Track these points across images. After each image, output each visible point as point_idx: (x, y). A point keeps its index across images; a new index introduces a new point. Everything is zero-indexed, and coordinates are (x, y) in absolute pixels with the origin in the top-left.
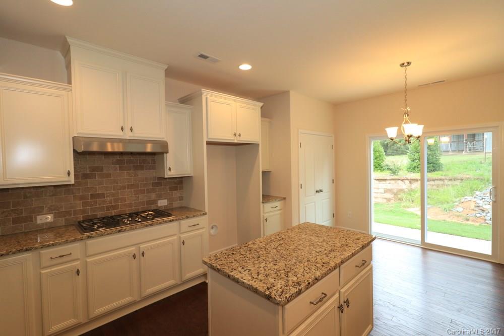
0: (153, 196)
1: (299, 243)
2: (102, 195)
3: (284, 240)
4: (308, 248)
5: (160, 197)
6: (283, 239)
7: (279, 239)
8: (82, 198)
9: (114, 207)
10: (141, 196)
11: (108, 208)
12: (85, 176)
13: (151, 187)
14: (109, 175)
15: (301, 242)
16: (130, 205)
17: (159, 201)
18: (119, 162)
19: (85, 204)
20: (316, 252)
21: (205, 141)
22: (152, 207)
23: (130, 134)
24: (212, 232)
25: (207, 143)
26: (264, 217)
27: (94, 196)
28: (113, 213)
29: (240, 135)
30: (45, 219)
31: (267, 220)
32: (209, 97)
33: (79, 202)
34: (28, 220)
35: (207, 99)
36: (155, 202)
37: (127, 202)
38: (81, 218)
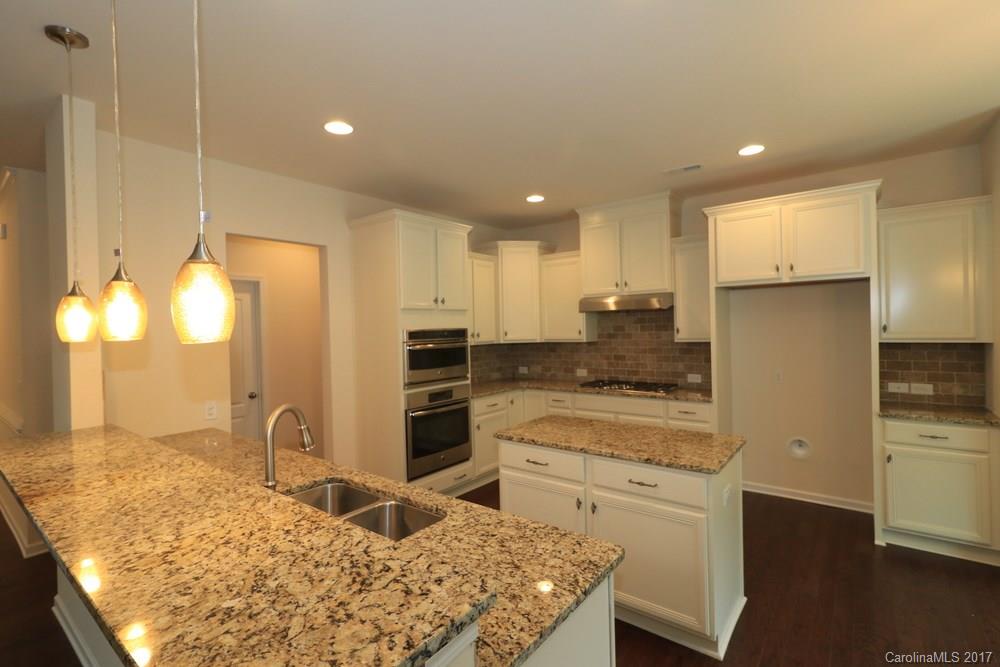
0: (681, 367)
2: (623, 358)
5: (691, 370)
8: (608, 358)
9: (636, 373)
10: (665, 364)
11: (629, 373)
12: (610, 336)
13: (677, 354)
14: (629, 336)
17: (690, 376)
18: (640, 321)
19: (610, 364)
21: (713, 286)
22: (680, 382)
23: (626, 289)
24: (799, 452)
25: (717, 289)
26: (884, 449)
27: (617, 358)
28: (634, 379)
29: (792, 268)
30: (582, 373)
31: (889, 458)
32: (719, 217)
33: (605, 361)
34: (572, 371)
35: (715, 220)
36: (683, 375)
37: (649, 369)
38: (606, 378)
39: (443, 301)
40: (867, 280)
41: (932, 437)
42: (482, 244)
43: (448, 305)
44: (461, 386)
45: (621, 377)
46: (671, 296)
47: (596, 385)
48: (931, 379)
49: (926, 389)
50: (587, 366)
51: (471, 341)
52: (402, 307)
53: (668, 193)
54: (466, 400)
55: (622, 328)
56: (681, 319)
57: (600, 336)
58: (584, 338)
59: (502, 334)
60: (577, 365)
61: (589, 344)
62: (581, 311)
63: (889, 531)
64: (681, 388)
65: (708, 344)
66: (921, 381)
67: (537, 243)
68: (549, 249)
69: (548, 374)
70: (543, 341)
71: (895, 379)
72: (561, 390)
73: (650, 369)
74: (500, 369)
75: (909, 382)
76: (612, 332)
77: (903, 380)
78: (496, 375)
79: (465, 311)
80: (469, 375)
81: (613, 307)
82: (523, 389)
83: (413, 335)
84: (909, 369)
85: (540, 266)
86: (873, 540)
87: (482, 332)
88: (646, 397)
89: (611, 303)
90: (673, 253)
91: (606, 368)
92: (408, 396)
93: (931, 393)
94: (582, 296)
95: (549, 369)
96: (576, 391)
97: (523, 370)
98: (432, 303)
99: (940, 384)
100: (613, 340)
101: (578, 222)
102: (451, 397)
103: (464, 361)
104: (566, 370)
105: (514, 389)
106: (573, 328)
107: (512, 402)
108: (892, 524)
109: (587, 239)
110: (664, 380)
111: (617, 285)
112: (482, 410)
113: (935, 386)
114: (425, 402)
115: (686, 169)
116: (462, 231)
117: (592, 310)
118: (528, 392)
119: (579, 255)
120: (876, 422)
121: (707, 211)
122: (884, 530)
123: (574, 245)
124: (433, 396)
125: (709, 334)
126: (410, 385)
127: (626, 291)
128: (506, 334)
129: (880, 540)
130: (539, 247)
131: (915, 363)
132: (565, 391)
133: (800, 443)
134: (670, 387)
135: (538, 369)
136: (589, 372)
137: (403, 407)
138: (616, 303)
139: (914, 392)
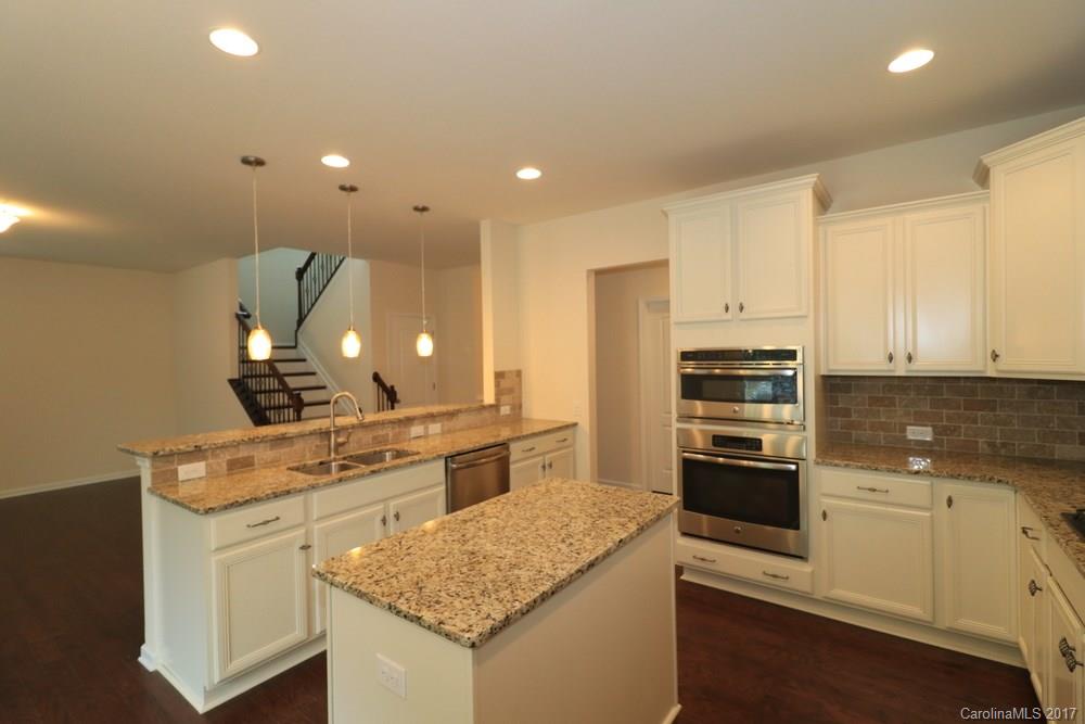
1: (526, 532)
3: (560, 538)
4: (510, 524)
6: (563, 541)
7: (571, 540)
15: (520, 535)
20: (497, 517)
52: (675, 321)
102: (759, 449)
124: (721, 440)
126: (682, 418)
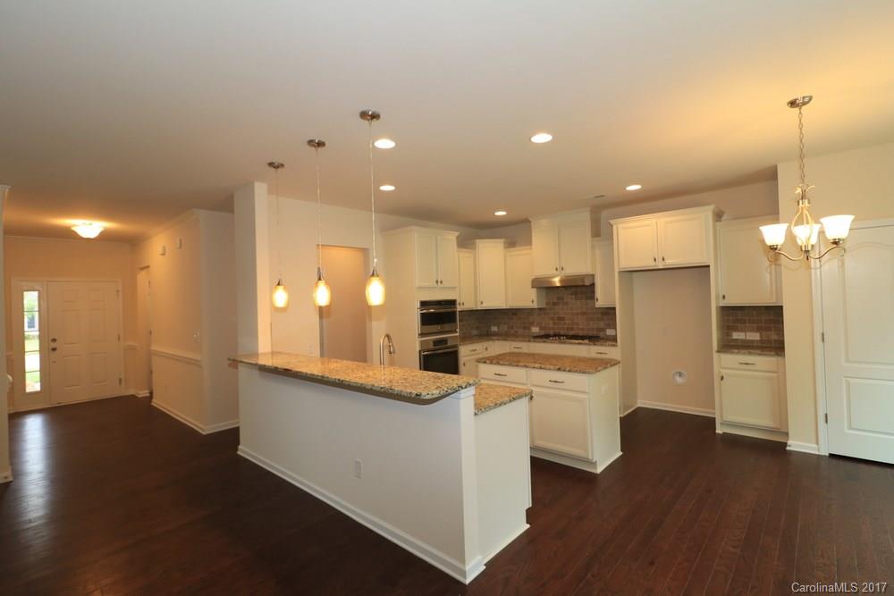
0: (602, 324)
2: (563, 319)
5: (607, 326)
8: (553, 319)
9: (572, 329)
10: (591, 323)
11: (568, 329)
12: (554, 304)
13: (599, 316)
16: (583, 329)
17: (607, 331)
19: (554, 324)
21: (617, 270)
22: (601, 334)
23: (563, 272)
24: (678, 379)
25: (620, 272)
26: (720, 372)
27: (559, 319)
28: (571, 333)
29: (663, 259)
30: (535, 330)
31: (722, 378)
32: (620, 226)
33: (551, 322)
34: (529, 329)
35: (617, 229)
36: (603, 330)
37: (581, 327)
38: (552, 332)
39: (441, 282)
40: (708, 266)
41: (747, 364)
42: (465, 243)
43: (445, 284)
44: (452, 336)
45: (562, 332)
46: (593, 276)
47: (545, 337)
48: (759, 330)
49: (755, 336)
50: (539, 325)
51: (459, 308)
52: (417, 285)
53: (589, 208)
54: (456, 346)
55: (562, 299)
56: (599, 292)
57: (547, 304)
58: (535, 305)
59: (479, 303)
60: (532, 324)
61: (540, 309)
62: (533, 287)
63: (724, 424)
64: (602, 339)
65: (614, 309)
66: (752, 331)
67: (502, 240)
68: (511, 244)
69: (512, 331)
70: (508, 307)
71: (736, 329)
72: (520, 341)
73: (582, 325)
74: (477, 328)
75: (745, 332)
76: (555, 301)
77: (742, 330)
78: (475, 332)
79: (454, 288)
80: (458, 330)
81: (558, 285)
82: (493, 340)
83: (424, 304)
84: (745, 323)
85: (505, 257)
86: (715, 429)
87: (466, 302)
88: (575, 343)
89: (557, 281)
90: (593, 247)
91: (551, 326)
92: (422, 342)
93: (758, 338)
94: (534, 277)
95: (512, 328)
96: (529, 341)
97: (494, 329)
98: (435, 283)
99: (764, 333)
100: (556, 307)
101: (530, 227)
102: (446, 343)
103: (454, 321)
104: (525, 328)
105: (488, 340)
106: (528, 299)
107: (486, 349)
108: (725, 419)
109: (537, 238)
110: (591, 333)
111: (557, 269)
112: (466, 352)
113: (761, 334)
114: (431, 346)
115: (596, 197)
116: (452, 237)
117: (542, 286)
118: (497, 342)
119: (531, 249)
120: (715, 355)
121: (611, 222)
122: (721, 424)
123: (528, 242)
124: (436, 343)
125: (615, 301)
126: (422, 335)
127: (563, 273)
128: (482, 303)
129: (719, 431)
130: (505, 243)
131: (749, 320)
132: (523, 341)
133: (680, 375)
134: (593, 339)
135: (505, 328)
136: (541, 329)
137: (418, 349)
138: (561, 281)
139: (748, 338)
